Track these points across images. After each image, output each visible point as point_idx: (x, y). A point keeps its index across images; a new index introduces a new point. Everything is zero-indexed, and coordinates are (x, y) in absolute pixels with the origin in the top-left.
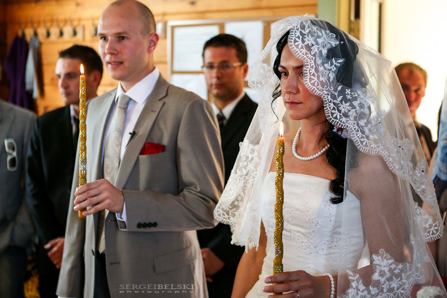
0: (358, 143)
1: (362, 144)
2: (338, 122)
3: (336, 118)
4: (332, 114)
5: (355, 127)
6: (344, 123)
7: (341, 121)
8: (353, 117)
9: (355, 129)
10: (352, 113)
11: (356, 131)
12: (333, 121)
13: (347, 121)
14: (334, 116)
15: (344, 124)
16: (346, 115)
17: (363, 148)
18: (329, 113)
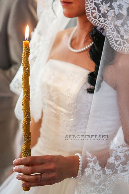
0: (113, 42)
1: (116, 43)
2: (97, 21)
3: (95, 17)
4: (92, 13)
5: (111, 27)
6: (102, 22)
7: (99, 21)
8: (111, 17)
9: (111, 29)
10: (111, 14)
11: (113, 31)
12: (92, 20)
13: (105, 21)
14: (94, 15)
15: (101, 24)
16: (104, 15)
17: (116, 47)
18: (89, 13)
